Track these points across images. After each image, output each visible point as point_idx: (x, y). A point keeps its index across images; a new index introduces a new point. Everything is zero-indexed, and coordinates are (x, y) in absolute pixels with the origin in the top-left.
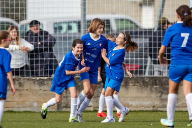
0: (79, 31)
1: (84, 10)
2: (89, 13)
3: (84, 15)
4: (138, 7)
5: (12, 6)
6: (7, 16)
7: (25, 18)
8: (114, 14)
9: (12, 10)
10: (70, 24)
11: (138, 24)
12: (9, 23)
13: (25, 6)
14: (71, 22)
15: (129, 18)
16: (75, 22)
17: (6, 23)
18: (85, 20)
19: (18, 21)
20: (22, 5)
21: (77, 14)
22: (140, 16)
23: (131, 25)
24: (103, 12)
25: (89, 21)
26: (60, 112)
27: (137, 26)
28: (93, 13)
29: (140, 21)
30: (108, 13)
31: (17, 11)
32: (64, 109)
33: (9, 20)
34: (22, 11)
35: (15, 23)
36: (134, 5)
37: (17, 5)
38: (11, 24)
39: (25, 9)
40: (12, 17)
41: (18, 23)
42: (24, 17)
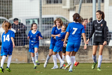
0: (39, 23)
1: (41, 13)
2: (43, 14)
3: (41, 15)
4: (68, 12)
5: (5, 11)
6: (3, 16)
7: (12, 17)
8: (55, 15)
9: (5, 13)
10: (34, 20)
11: (68, 20)
12: (3, 20)
13: (12, 11)
14: (34, 19)
15: (63, 17)
16: (36, 19)
17: (2, 19)
18: (41, 18)
19: (8, 18)
20: (10, 11)
21: (37, 15)
22: (69, 16)
23: (64, 20)
24: (50, 14)
25: (43, 19)
26: (29, 64)
27: (67, 21)
28: (45, 14)
29: (69, 18)
30: (52, 14)
31: (8, 13)
32: (31, 62)
33: (4, 18)
34: (10, 13)
35: (7, 20)
36: (65, 10)
37: (8, 10)
38: (5, 20)
39: (12, 13)
40: (5, 16)
42: (11, 16)
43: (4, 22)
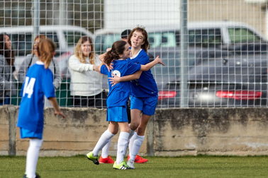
0: (178, 45)
1: (185, 15)
2: (192, 20)
3: (185, 23)
4: (260, 12)
5: (84, 9)
6: (77, 24)
7: (103, 27)
8: (226, 20)
9: (84, 15)
10: (165, 35)
11: (260, 35)
12: (79, 34)
13: (102, 10)
14: (166, 32)
15: (247, 26)
16: (171, 32)
17: (76, 33)
18: (185, 29)
19: (92, 31)
20: (97, 9)
21: (174, 21)
22: (263, 24)
23: (251, 36)
24: (211, 19)
25: (191, 31)
26: (151, 157)
27: (258, 38)
28: (198, 19)
29: (263, 31)
30: (218, 19)
31: (91, 16)
32: (156, 154)
33: (80, 29)
34: (98, 16)
35: (88, 34)
36: (254, 8)
37: (91, 8)
38: (83, 35)
39: (103, 14)
40: (84, 25)
41: (93, 33)
42: (101, 24)
43: (80, 41)
